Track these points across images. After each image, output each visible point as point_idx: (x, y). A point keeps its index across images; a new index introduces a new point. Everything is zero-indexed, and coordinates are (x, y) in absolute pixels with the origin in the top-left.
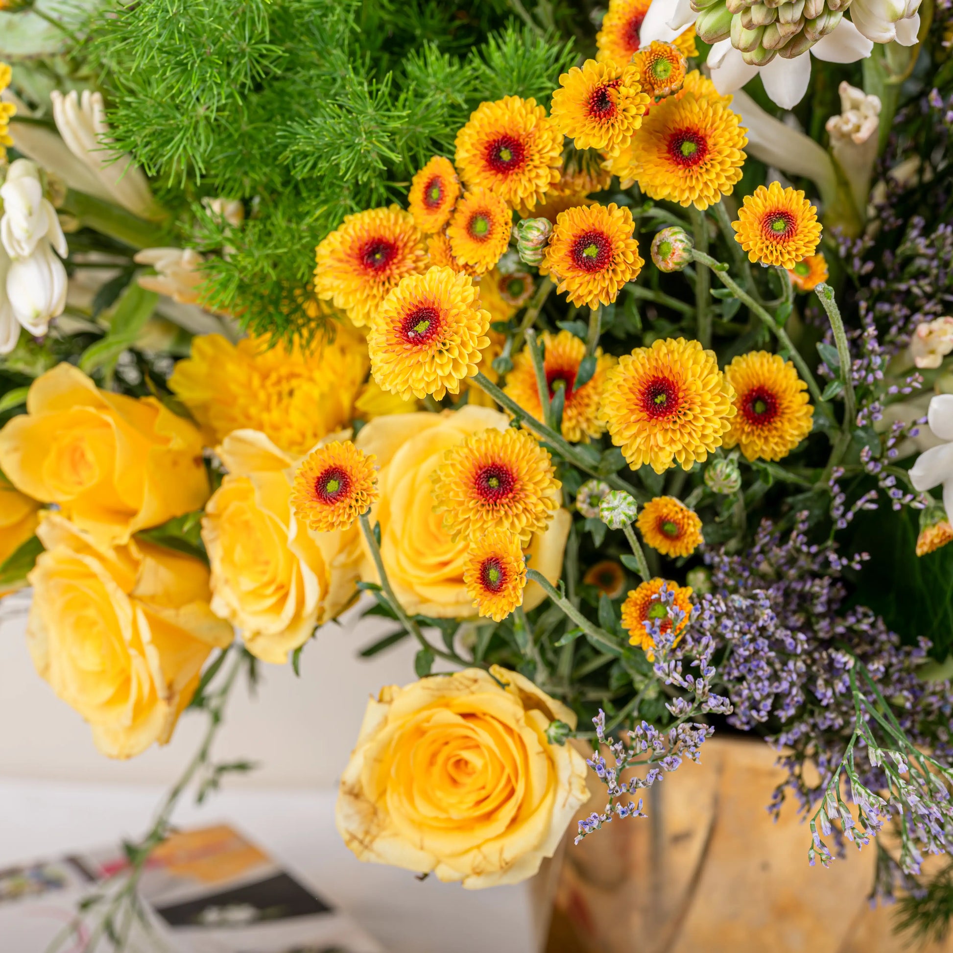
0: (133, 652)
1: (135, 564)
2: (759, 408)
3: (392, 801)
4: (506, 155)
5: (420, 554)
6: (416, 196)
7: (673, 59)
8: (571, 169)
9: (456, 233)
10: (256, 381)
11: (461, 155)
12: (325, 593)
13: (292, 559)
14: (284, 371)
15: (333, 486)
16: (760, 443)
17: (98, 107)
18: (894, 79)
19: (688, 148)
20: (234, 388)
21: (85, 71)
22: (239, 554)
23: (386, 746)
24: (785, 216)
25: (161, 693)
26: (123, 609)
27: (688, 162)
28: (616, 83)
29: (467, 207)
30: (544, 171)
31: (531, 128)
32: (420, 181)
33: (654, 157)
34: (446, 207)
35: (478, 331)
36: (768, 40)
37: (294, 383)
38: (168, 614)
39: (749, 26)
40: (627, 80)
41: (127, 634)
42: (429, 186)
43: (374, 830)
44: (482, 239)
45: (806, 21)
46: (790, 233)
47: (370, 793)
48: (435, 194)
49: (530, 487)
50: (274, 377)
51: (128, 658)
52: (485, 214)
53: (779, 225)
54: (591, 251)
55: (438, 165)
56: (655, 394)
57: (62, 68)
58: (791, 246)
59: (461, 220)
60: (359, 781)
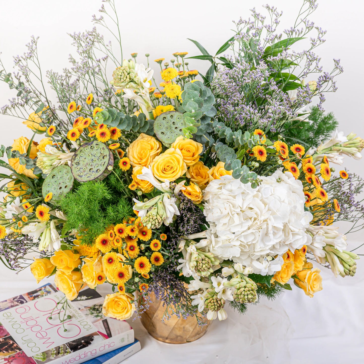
2: (157, 259)
3: (110, 309)
4: (121, 231)
11: (115, 230)
15: (100, 278)
16: (157, 264)
17: (62, 213)
19: (144, 233)
22: (86, 274)
26: (70, 282)
27: (144, 235)
28: (134, 228)
31: (124, 229)
32: (109, 232)
33: (141, 235)
34: (113, 237)
38: (77, 282)
41: (71, 286)
43: (107, 312)
47: (107, 308)
48: (111, 235)
49: (126, 277)
52: (118, 239)
54: (132, 248)
55: (112, 231)
59: (115, 239)
60: (105, 306)
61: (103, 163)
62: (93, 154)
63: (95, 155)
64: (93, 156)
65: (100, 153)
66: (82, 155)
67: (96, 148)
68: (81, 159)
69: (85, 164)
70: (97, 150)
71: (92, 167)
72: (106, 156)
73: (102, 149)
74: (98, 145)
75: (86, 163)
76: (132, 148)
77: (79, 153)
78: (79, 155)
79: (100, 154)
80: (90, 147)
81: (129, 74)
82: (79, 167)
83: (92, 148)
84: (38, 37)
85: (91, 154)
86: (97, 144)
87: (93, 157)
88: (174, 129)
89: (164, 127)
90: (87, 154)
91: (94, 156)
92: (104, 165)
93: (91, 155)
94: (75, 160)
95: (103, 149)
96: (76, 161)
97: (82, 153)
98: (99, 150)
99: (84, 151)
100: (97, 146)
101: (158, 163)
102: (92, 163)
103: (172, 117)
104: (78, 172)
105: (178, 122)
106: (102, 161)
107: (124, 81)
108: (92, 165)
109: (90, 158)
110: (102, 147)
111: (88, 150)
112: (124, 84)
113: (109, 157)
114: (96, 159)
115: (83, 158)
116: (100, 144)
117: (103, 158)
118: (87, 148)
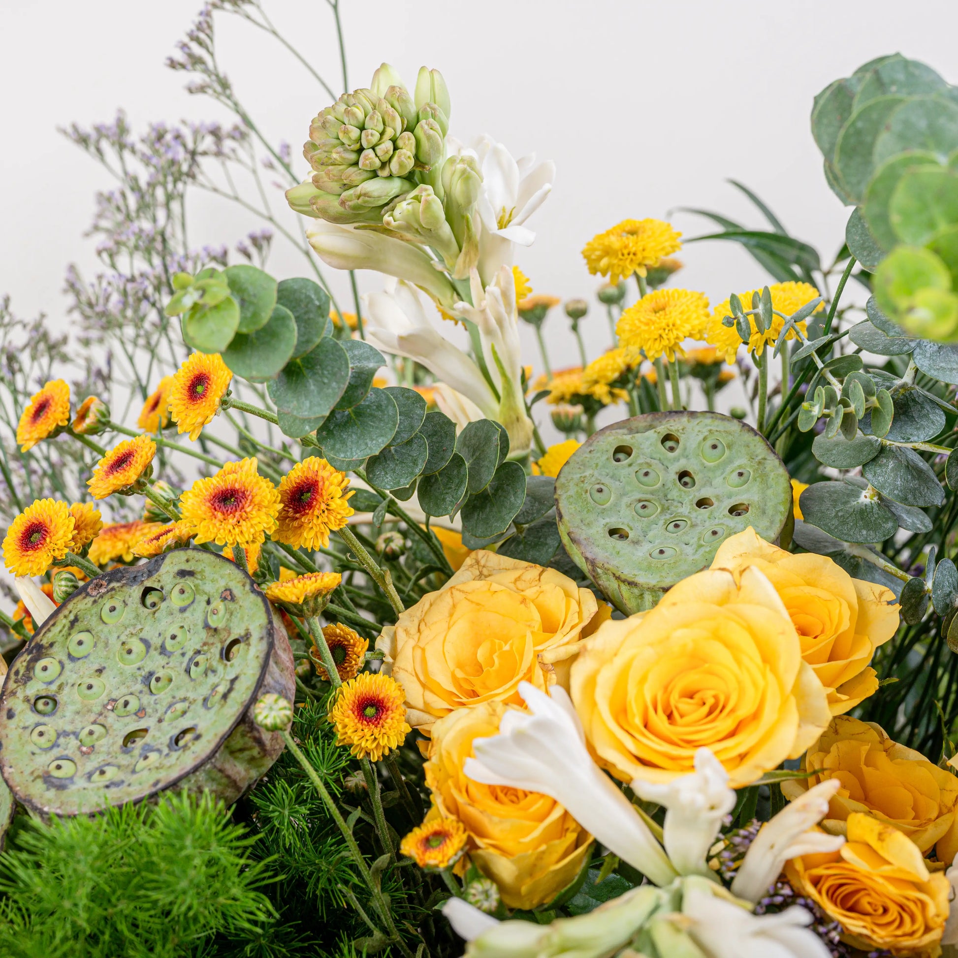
61: (222, 689)
62: (156, 641)
63: (169, 644)
64: (154, 653)
65: (207, 626)
66: (77, 651)
67: (176, 600)
68: (70, 676)
69: (97, 709)
70: (183, 610)
71: (142, 724)
72: (247, 636)
73: (217, 604)
74: (191, 573)
75: (104, 698)
76: (413, 630)
77: (60, 639)
78: (59, 652)
79: (203, 635)
80: (136, 591)
81: (410, 128)
82: (52, 725)
83: (150, 599)
85: (144, 641)
86: (183, 574)
87: (155, 663)
88: (687, 509)
89: (625, 500)
90: (113, 640)
91: (163, 650)
92: (225, 696)
93: (137, 646)
94: (27, 679)
95: (228, 596)
96: (34, 689)
97: (83, 636)
98: (196, 615)
99: (94, 622)
100: (189, 582)
101: (619, 662)
102: (146, 699)
103: (669, 444)
104: (43, 761)
105: (713, 470)
106: (212, 679)
107: (384, 165)
108: (141, 712)
109: (130, 669)
110: (222, 584)
111: (125, 616)
112: (377, 188)
113: (263, 646)
114: (174, 668)
115: (86, 670)
116: (208, 571)
117: (226, 654)
118: (117, 602)
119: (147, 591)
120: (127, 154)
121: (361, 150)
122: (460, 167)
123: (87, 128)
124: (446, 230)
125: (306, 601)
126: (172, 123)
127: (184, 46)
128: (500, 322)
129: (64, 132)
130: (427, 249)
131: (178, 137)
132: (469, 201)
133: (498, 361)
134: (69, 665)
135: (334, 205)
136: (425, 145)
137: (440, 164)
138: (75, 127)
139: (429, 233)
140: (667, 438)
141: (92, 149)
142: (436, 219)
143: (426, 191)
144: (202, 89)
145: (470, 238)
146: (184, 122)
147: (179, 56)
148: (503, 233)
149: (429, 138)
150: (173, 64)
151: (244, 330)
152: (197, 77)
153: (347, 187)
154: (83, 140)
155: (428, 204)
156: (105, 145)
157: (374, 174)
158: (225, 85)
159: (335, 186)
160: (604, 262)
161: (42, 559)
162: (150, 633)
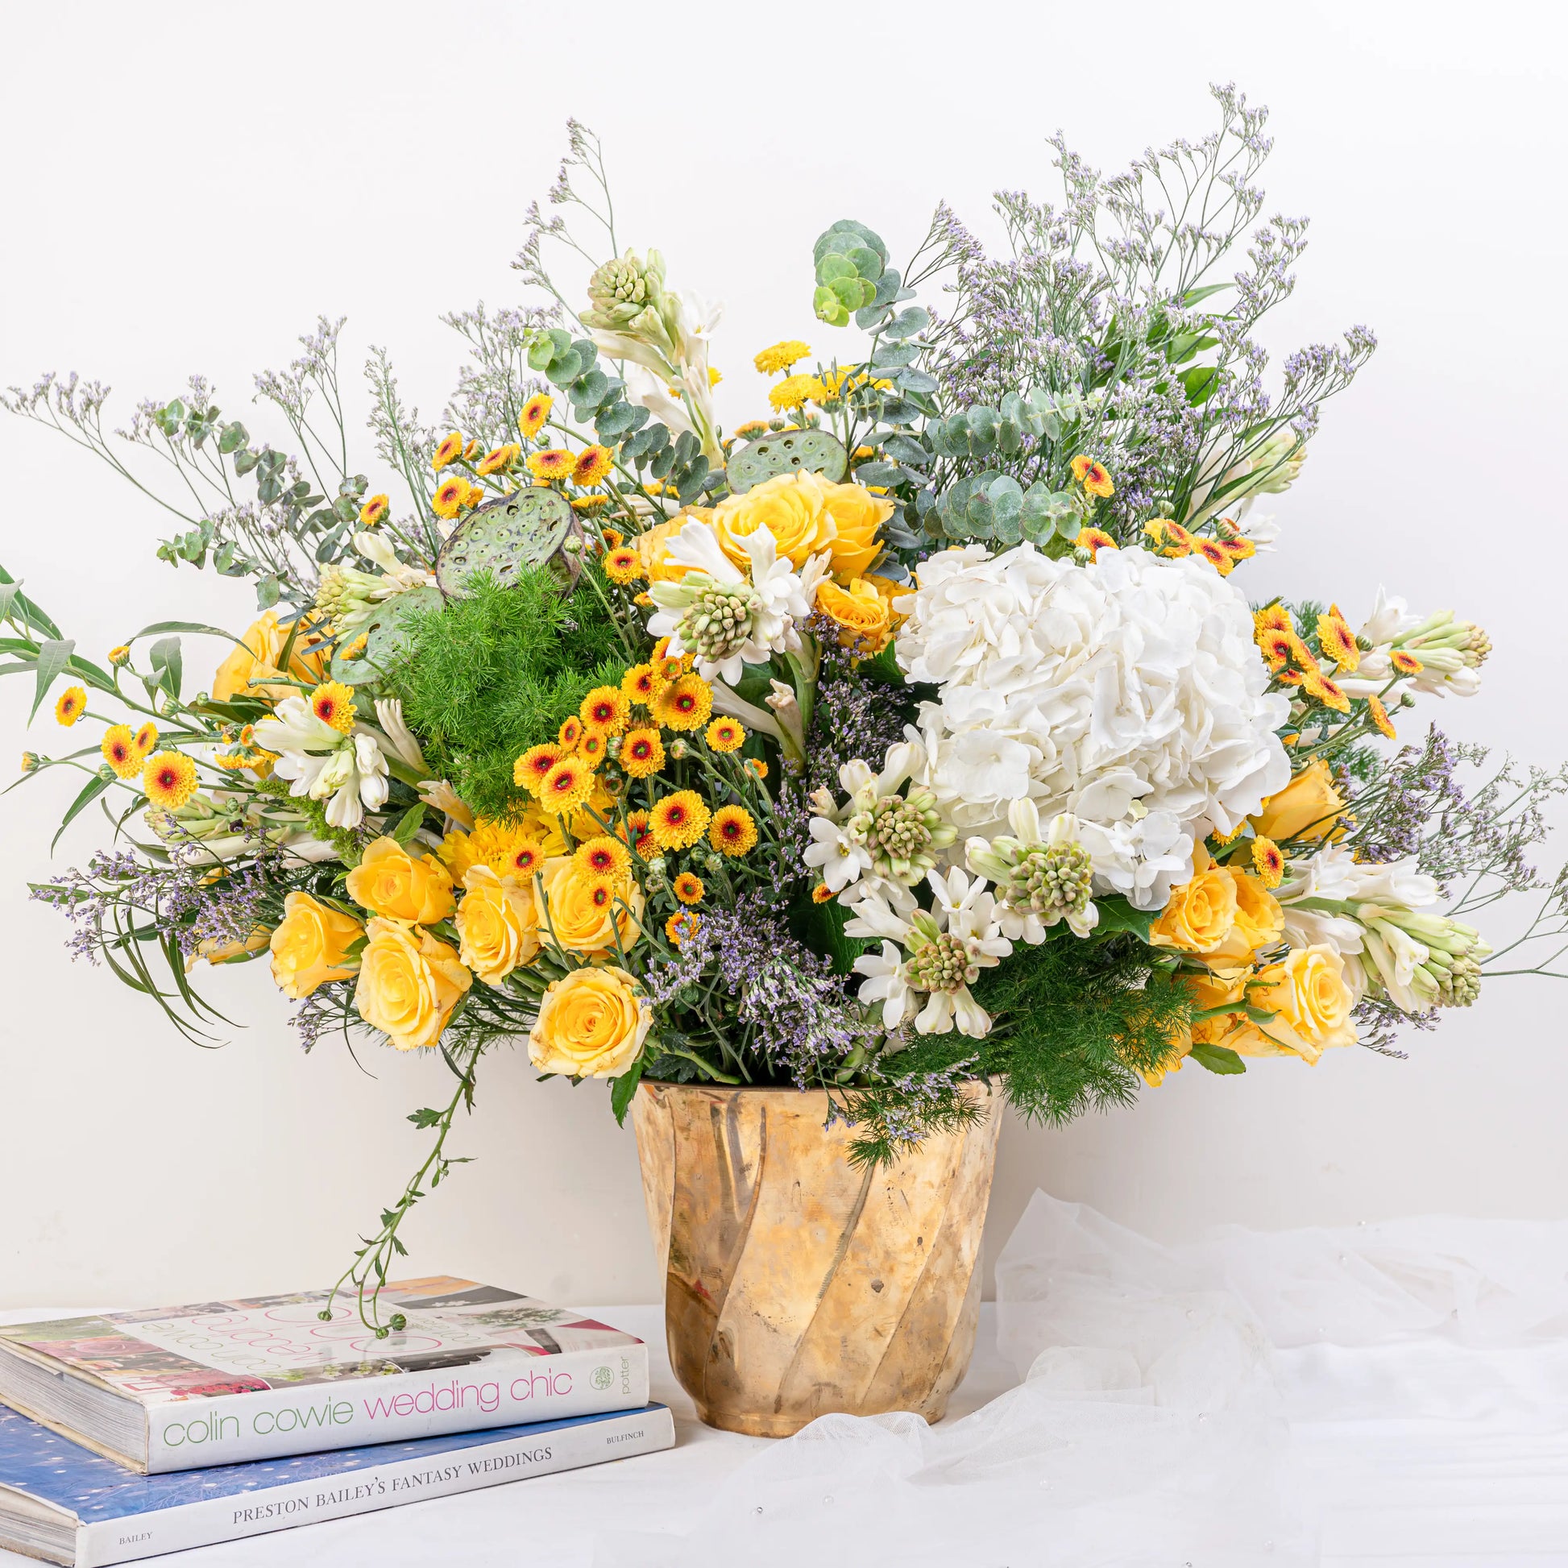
0: (420, 981)
1: (420, 938)
2: (731, 831)
3: (557, 1039)
4: (603, 713)
5: (570, 924)
6: (561, 735)
7: (677, 663)
8: (636, 719)
9: (581, 749)
10: (480, 853)
11: (583, 714)
12: (520, 945)
13: (504, 925)
14: (494, 848)
15: (525, 860)
16: (731, 847)
17: (399, 707)
18: (808, 681)
19: (686, 704)
20: (468, 855)
21: (388, 691)
22: (475, 930)
23: (553, 1011)
24: (728, 730)
25: (435, 1004)
26: (415, 960)
27: (685, 710)
28: (650, 675)
29: (585, 738)
30: (621, 719)
31: (615, 699)
32: (563, 729)
33: (670, 709)
34: (576, 737)
35: (589, 782)
36: (713, 650)
37: (500, 854)
38: (438, 963)
39: (703, 645)
40: (655, 672)
41: (418, 972)
42: (568, 729)
43: (548, 1057)
44: (593, 752)
45: (726, 641)
46: (731, 737)
47: (545, 1038)
48: (571, 733)
49: (617, 861)
50: (490, 850)
51: (417, 987)
52: (594, 740)
53: (726, 734)
54: (642, 750)
55: (572, 719)
56: (674, 814)
57: (376, 690)
58: (731, 743)
59: (583, 743)
60: (540, 1033)
61: (548, 541)
62: (514, 530)
63: (522, 529)
64: (514, 534)
65: (540, 518)
66: (475, 537)
67: (524, 510)
68: (472, 548)
69: (487, 560)
70: (528, 513)
71: (509, 563)
72: (560, 519)
73: (545, 509)
74: (532, 496)
75: (490, 556)
77: (466, 532)
78: (466, 538)
79: (539, 523)
80: (504, 508)
81: (641, 277)
82: (464, 568)
83: (511, 511)
84: (344, 320)
85: (510, 531)
86: (528, 497)
87: (515, 539)
89: (763, 472)
90: (493, 531)
91: (518, 533)
92: (550, 543)
93: (506, 533)
94: (451, 550)
95: (551, 504)
96: (455, 554)
97: (478, 530)
98: (535, 516)
99: (483, 525)
100: (531, 501)
102: (511, 554)
103: (789, 445)
105: (809, 455)
106: (543, 540)
107: (628, 296)
108: (508, 559)
109: (503, 543)
110: (547, 499)
111: (499, 520)
112: (626, 308)
113: (568, 522)
114: (525, 539)
115: (481, 545)
116: (541, 496)
117: (550, 528)
118: (495, 513)
119: (511, 507)
120: (484, 329)
121: (616, 289)
122: (669, 296)
123: (458, 315)
124: (664, 333)
125: (590, 507)
126: (512, 308)
127: (521, 255)
128: (699, 389)
129: (443, 319)
130: (656, 348)
131: (517, 315)
132: (675, 317)
133: (699, 411)
134: (471, 544)
135: (604, 319)
136: (650, 286)
137: (659, 297)
138: (451, 315)
139: (654, 334)
140: (788, 442)
141: (461, 328)
142: (656, 324)
143: (650, 308)
144: (532, 281)
145: (679, 339)
146: (520, 307)
147: (519, 261)
148: (699, 336)
149: (651, 281)
150: (515, 266)
151: (556, 358)
152: (529, 274)
153: (610, 308)
154: (456, 323)
155: (652, 317)
156: (471, 325)
157: (624, 300)
158: (546, 279)
159: (604, 309)
160: (765, 363)
161: (454, 505)
162: (512, 527)
